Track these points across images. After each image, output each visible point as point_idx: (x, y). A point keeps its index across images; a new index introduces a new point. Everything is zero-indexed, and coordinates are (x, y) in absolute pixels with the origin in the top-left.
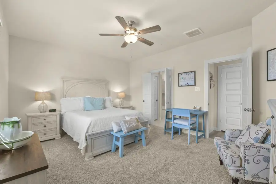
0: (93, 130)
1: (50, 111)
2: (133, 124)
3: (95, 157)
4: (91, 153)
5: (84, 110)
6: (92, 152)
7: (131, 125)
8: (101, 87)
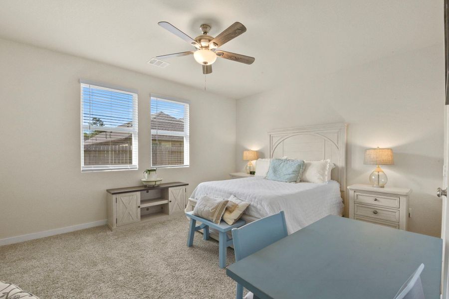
1: (251, 173)
8: (326, 139)
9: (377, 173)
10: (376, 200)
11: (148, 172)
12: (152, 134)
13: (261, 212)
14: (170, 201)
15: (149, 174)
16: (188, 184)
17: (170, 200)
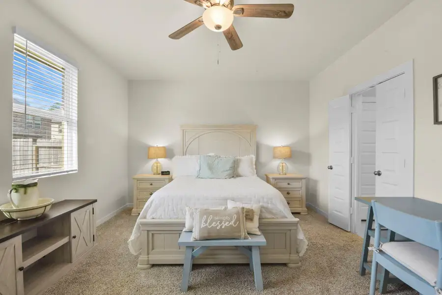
0: (154, 216)
1: (163, 173)
2: (220, 223)
3: (153, 266)
4: (147, 256)
5: (198, 177)
6: (148, 254)
7: (213, 224)
8: (241, 137)
9: (281, 164)
10: (289, 184)
11: (22, 190)
12: (14, 110)
13: (274, 211)
14: (74, 237)
15: (25, 193)
16: (96, 201)
17: (73, 235)
